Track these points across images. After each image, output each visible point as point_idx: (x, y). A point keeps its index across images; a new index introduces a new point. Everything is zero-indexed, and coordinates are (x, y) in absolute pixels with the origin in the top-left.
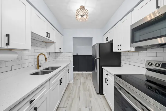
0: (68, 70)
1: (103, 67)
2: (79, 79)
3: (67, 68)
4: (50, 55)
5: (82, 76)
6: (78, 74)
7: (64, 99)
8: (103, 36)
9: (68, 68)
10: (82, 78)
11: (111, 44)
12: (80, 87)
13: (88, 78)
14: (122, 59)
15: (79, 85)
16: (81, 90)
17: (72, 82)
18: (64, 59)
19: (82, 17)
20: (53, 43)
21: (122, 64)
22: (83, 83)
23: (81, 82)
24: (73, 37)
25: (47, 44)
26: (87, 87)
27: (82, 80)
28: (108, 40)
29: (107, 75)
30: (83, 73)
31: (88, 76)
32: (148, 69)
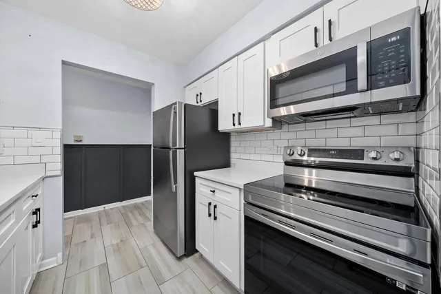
0: (36, 212)
1: (195, 174)
2: (92, 237)
3: (28, 205)
5: (104, 220)
6: (87, 219)
8: (185, 87)
9: (30, 201)
10: (107, 230)
11: (213, 111)
12: (105, 266)
13: (134, 222)
14: (232, 149)
15: (98, 260)
16: (113, 277)
17: (55, 261)
21: (233, 161)
22: (117, 244)
23: (107, 243)
24: (64, 63)
26: (138, 252)
27: (110, 236)
28: (201, 101)
29: (214, 192)
30: (106, 212)
31: (130, 214)
32: (287, 163)
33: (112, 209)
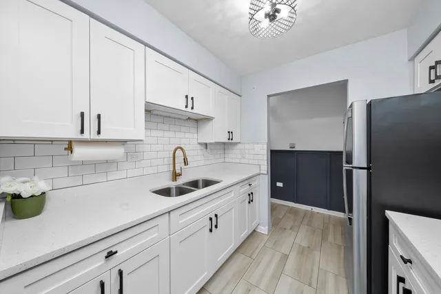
0: (250, 195)
2: (291, 229)
3: (246, 189)
4: (206, 148)
5: (306, 220)
7: (228, 273)
8: (413, 60)
10: (304, 229)
12: (286, 257)
15: (285, 249)
16: (286, 271)
17: (264, 230)
18: (243, 161)
19: (271, 21)
20: (208, 119)
22: (304, 247)
23: (297, 241)
24: (268, 96)
25: (200, 123)
27: (301, 237)
28: (438, 78)
30: (312, 213)
31: (331, 227)
33: (318, 213)
